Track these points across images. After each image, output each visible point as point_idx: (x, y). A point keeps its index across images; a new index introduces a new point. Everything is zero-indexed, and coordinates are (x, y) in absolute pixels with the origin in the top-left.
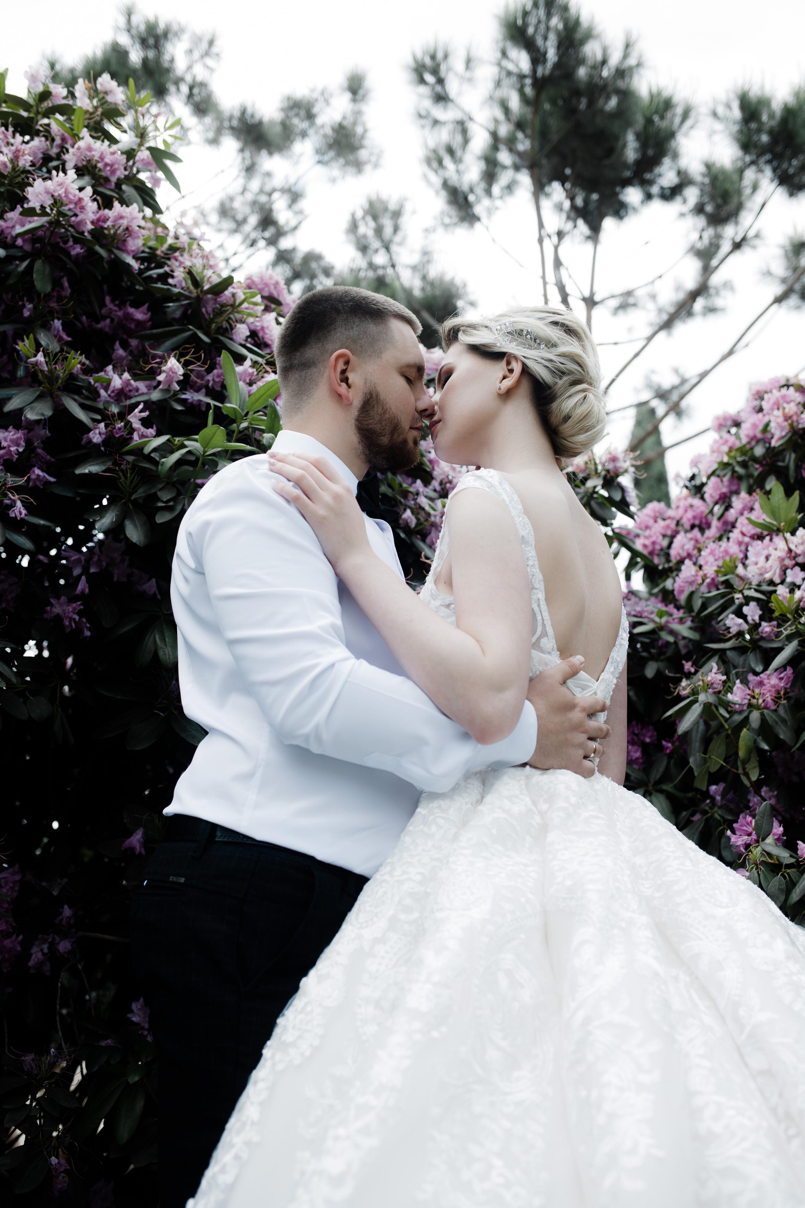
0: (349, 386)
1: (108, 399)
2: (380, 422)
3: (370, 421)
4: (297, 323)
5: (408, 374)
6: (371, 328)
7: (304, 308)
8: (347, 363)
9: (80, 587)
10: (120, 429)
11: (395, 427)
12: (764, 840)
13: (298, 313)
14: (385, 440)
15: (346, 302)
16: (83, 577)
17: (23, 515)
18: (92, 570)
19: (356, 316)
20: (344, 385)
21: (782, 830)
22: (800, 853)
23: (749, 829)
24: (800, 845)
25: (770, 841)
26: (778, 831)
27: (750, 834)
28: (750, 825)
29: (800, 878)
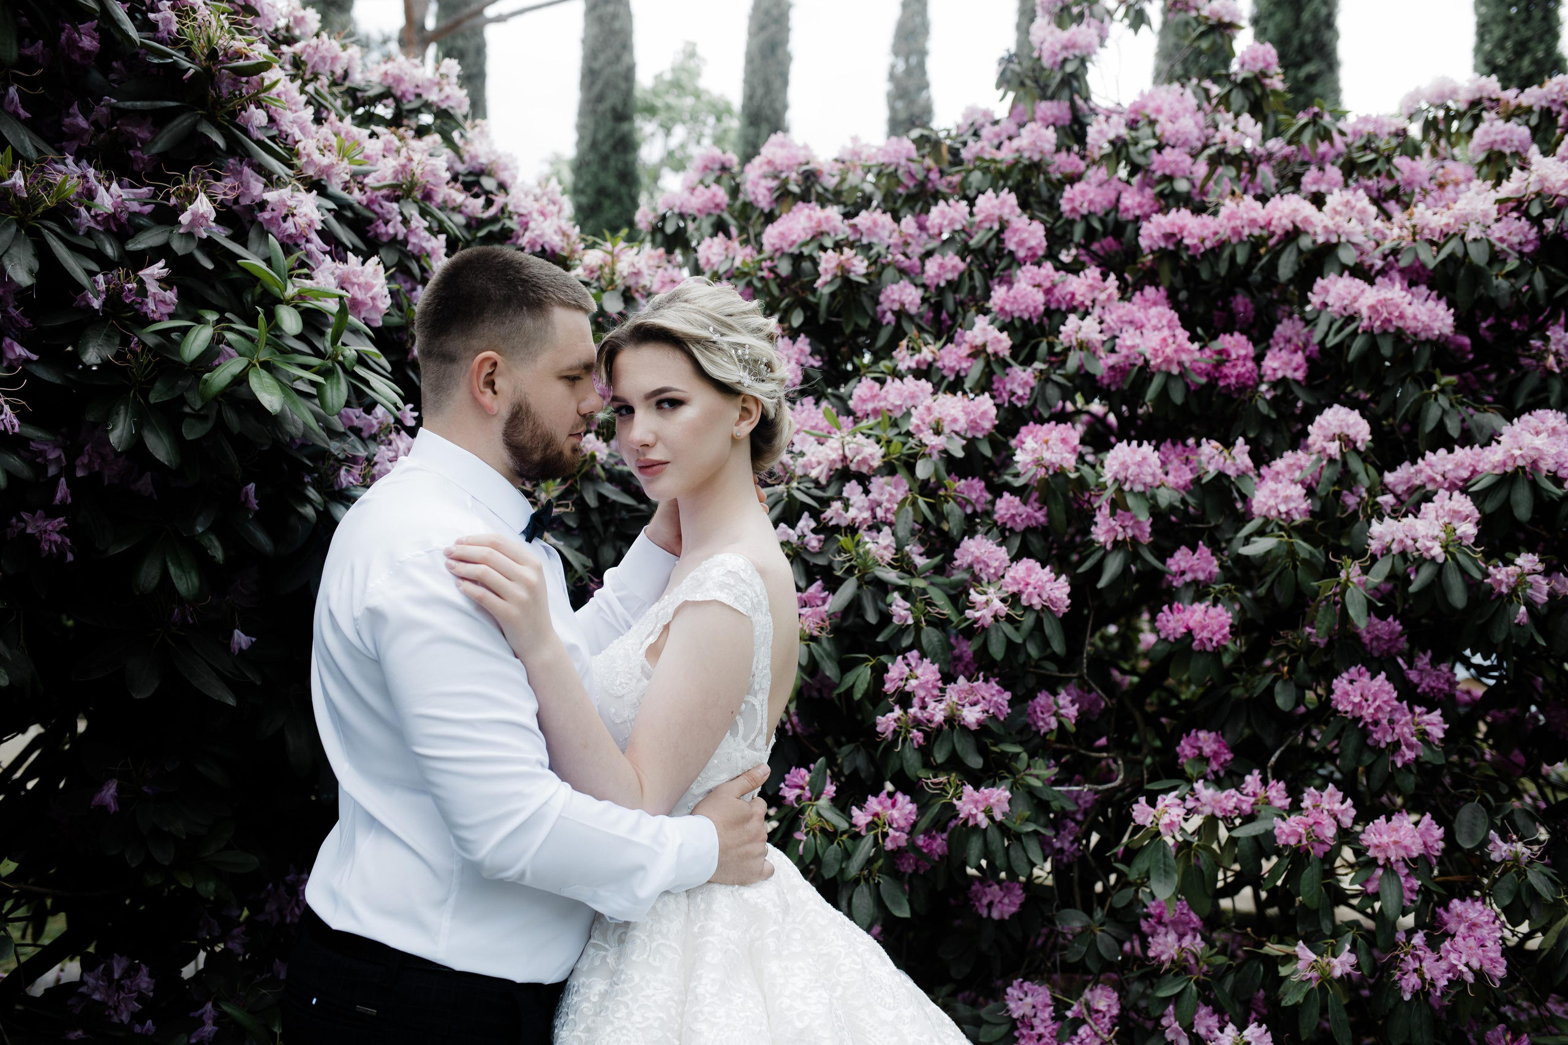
0: (495, 393)
1: (92, 224)
3: (520, 437)
8: (494, 367)
9: (59, 496)
10: (130, 290)
12: (817, 798)
16: (63, 479)
17: (17, 429)
18: (80, 474)
20: (489, 391)
21: (834, 788)
22: (854, 821)
23: (801, 783)
24: (855, 811)
25: (824, 802)
26: (830, 789)
27: (802, 788)
28: (803, 778)
29: (855, 848)
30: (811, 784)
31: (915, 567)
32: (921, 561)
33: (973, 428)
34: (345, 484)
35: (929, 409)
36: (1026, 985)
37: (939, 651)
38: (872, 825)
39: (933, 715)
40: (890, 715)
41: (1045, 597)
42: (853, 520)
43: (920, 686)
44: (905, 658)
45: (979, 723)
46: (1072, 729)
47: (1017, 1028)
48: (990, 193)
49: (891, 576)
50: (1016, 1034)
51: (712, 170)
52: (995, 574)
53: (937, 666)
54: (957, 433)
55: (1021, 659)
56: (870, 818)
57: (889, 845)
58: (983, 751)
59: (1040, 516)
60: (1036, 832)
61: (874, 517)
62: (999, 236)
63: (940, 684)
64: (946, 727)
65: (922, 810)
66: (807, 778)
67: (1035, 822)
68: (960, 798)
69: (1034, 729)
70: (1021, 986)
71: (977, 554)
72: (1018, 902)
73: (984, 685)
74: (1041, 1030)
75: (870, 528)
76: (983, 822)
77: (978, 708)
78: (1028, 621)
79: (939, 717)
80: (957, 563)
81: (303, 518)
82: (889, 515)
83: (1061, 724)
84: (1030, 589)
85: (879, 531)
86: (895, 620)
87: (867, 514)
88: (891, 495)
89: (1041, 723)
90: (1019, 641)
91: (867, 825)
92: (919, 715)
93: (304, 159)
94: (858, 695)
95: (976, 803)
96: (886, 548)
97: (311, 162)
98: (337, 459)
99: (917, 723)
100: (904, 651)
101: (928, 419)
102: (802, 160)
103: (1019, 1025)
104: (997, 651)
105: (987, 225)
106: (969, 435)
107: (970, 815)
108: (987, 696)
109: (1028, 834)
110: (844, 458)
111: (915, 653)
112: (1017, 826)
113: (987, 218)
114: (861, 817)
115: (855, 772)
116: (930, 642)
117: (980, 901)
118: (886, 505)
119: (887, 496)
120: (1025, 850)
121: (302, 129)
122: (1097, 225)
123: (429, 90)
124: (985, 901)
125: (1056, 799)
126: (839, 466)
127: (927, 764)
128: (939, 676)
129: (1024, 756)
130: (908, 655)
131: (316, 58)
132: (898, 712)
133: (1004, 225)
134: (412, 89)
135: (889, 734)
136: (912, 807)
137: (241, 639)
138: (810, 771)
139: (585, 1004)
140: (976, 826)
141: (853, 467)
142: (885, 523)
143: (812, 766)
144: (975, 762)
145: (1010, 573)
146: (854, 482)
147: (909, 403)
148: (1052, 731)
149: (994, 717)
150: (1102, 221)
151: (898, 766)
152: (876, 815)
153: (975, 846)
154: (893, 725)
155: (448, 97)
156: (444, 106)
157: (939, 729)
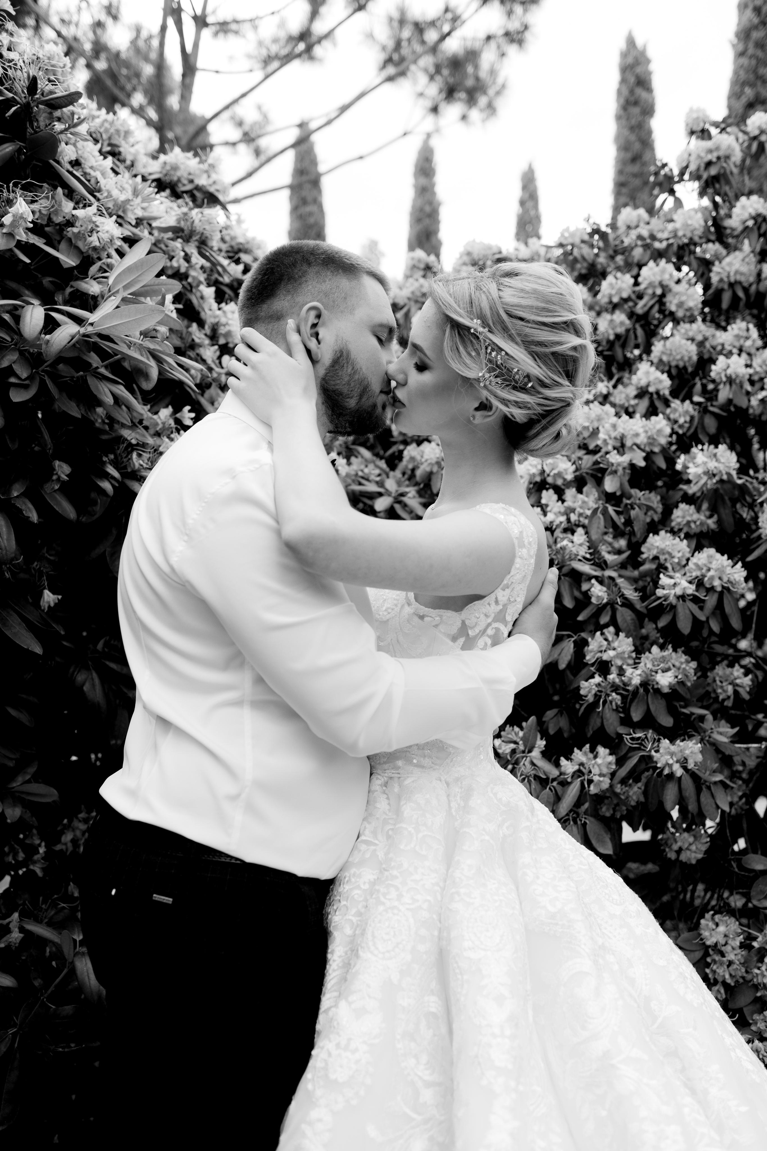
0: (319, 341)
2: (349, 383)
3: (338, 382)
4: (265, 274)
5: (380, 334)
6: (343, 282)
7: (273, 260)
8: (319, 316)
11: (365, 389)
12: (530, 751)
13: (267, 264)
14: (352, 403)
15: (319, 254)
19: (328, 269)
20: (314, 340)
21: (544, 743)
22: (563, 769)
23: (515, 738)
24: (563, 761)
25: (536, 754)
26: (541, 743)
27: (515, 743)
28: (517, 734)
29: (564, 792)
30: (524, 739)
31: (605, 562)
32: (610, 558)
33: (650, 444)
34: (137, 466)
35: (614, 426)
36: (717, 917)
37: (632, 628)
38: (579, 773)
39: (630, 679)
40: (592, 681)
41: (725, 579)
42: (551, 522)
43: (617, 656)
44: (602, 634)
45: (671, 686)
46: (747, 697)
47: (709, 955)
48: (651, 263)
49: (586, 568)
50: (709, 960)
51: (418, 268)
52: (679, 563)
53: (630, 640)
54: (638, 447)
55: (705, 633)
56: (576, 767)
57: (593, 789)
58: (672, 711)
59: (711, 523)
60: (721, 782)
61: (569, 520)
62: (661, 300)
63: (634, 655)
64: (641, 690)
65: (620, 762)
66: (521, 734)
67: (721, 772)
68: (657, 751)
69: (713, 695)
70: (713, 919)
71: (662, 546)
72: (704, 848)
73: (674, 654)
74: (731, 957)
75: (565, 531)
76: (679, 771)
77: (670, 674)
78: (711, 601)
79: (636, 681)
80: (644, 556)
81: (103, 492)
82: (582, 519)
83: (736, 693)
84: (712, 573)
85: (573, 532)
86: (594, 600)
87: (563, 519)
88: (584, 502)
89: (719, 691)
90: (703, 618)
91: (574, 773)
92: (617, 680)
93: (105, 194)
94: (562, 666)
95: (672, 754)
96: (581, 545)
97: (109, 196)
98: (130, 445)
99: (615, 688)
100: (601, 628)
101: (613, 435)
102: (495, 250)
103: (711, 952)
104: (685, 626)
105: (650, 291)
106: (648, 449)
107: (667, 764)
108: (677, 664)
109: (715, 783)
110: (543, 472)
111: (612, 629)
112: (705, 776)
113: (651, 285)
114: (568, 767)
115: (560, 731)
116: (625, 620)
117: (670, 847)
118: (579, 510)
119: (580, 502)
120: (713, 796)
121: (103, 174)
122: (741, 294)
123: (199, 176)
124: (675, 847)
125: (738, 755)
126: (538, 479)
127: (627, 721)
128: (633, 648)
129: (710, 717)
130: (605, 631)
131: (112, 130)
132: (597, 679)
133: (666, 290)
134: (185, 175)
135: (590, 698)
136: (612, 759)
137: (49, 598)
138: (522, 728)
139: (356, 892)
140: (671, 776)
141: (550, 480)
142: (578, 526)
143: (524, 724)
144: (667, 721)
145: (694, 560)
146: (551, 491)
147: (596, 425)
148: (729, 697)
149: (681, 683)
150: (746, 290)
151: (598, 724)
152: (582, 764)
153: (670, 793)
154: (595, 689)
155: (214, 182)
156: (212, 189)
157: (636, 692)
